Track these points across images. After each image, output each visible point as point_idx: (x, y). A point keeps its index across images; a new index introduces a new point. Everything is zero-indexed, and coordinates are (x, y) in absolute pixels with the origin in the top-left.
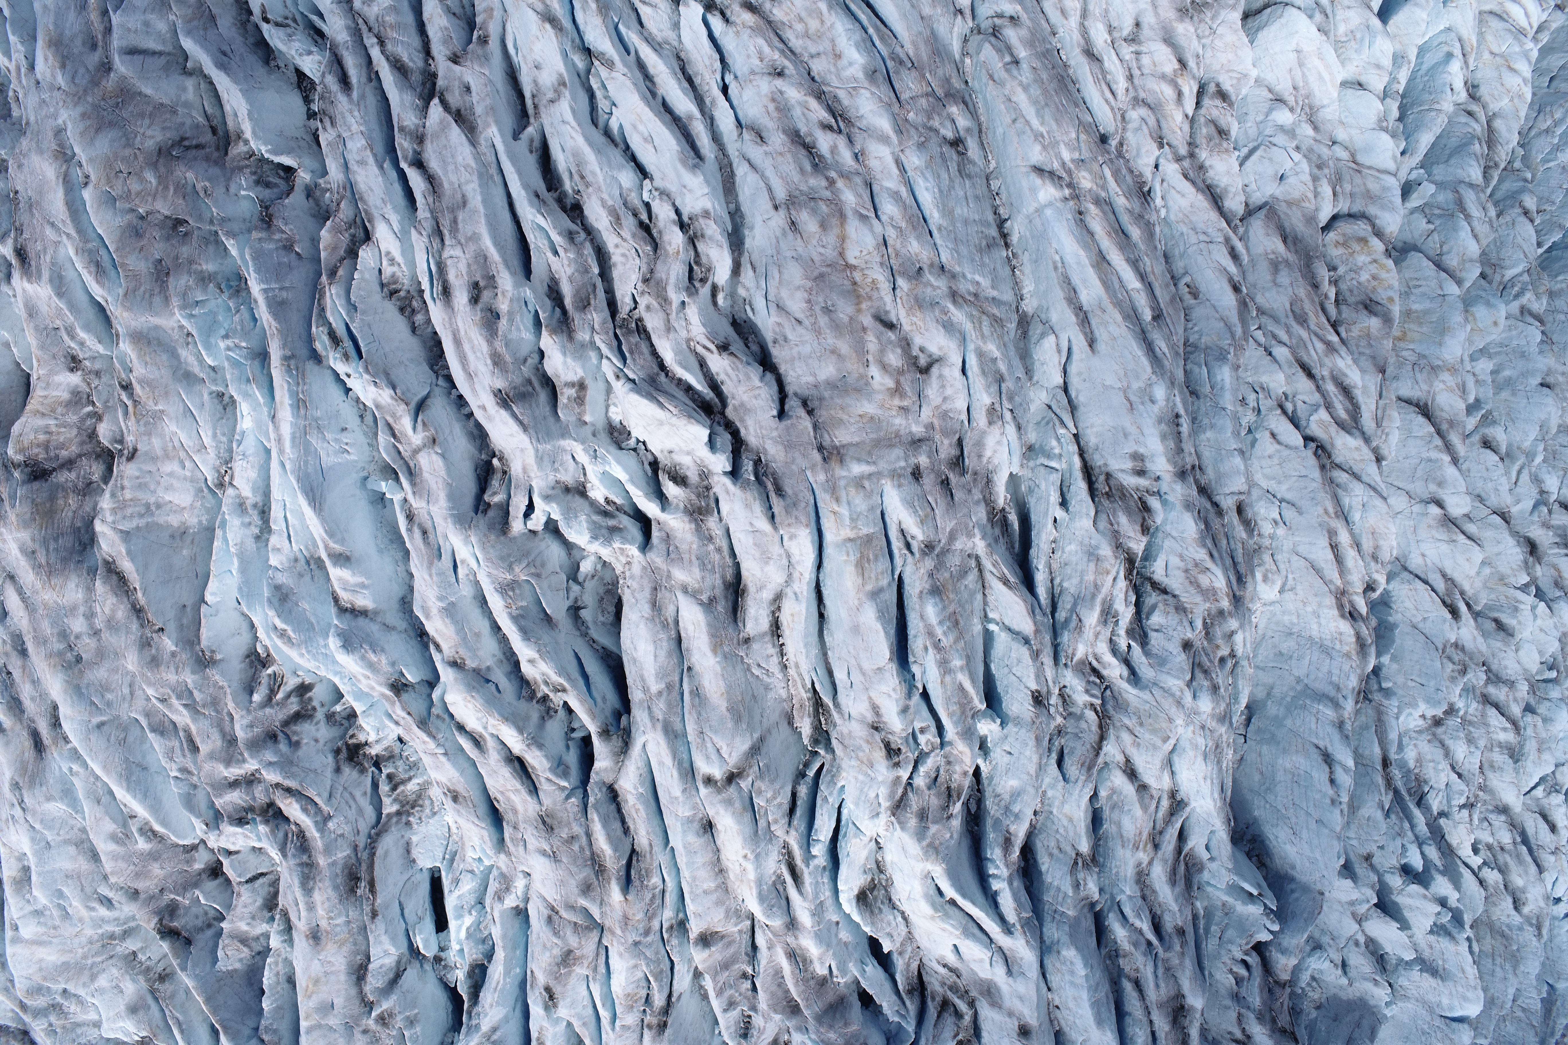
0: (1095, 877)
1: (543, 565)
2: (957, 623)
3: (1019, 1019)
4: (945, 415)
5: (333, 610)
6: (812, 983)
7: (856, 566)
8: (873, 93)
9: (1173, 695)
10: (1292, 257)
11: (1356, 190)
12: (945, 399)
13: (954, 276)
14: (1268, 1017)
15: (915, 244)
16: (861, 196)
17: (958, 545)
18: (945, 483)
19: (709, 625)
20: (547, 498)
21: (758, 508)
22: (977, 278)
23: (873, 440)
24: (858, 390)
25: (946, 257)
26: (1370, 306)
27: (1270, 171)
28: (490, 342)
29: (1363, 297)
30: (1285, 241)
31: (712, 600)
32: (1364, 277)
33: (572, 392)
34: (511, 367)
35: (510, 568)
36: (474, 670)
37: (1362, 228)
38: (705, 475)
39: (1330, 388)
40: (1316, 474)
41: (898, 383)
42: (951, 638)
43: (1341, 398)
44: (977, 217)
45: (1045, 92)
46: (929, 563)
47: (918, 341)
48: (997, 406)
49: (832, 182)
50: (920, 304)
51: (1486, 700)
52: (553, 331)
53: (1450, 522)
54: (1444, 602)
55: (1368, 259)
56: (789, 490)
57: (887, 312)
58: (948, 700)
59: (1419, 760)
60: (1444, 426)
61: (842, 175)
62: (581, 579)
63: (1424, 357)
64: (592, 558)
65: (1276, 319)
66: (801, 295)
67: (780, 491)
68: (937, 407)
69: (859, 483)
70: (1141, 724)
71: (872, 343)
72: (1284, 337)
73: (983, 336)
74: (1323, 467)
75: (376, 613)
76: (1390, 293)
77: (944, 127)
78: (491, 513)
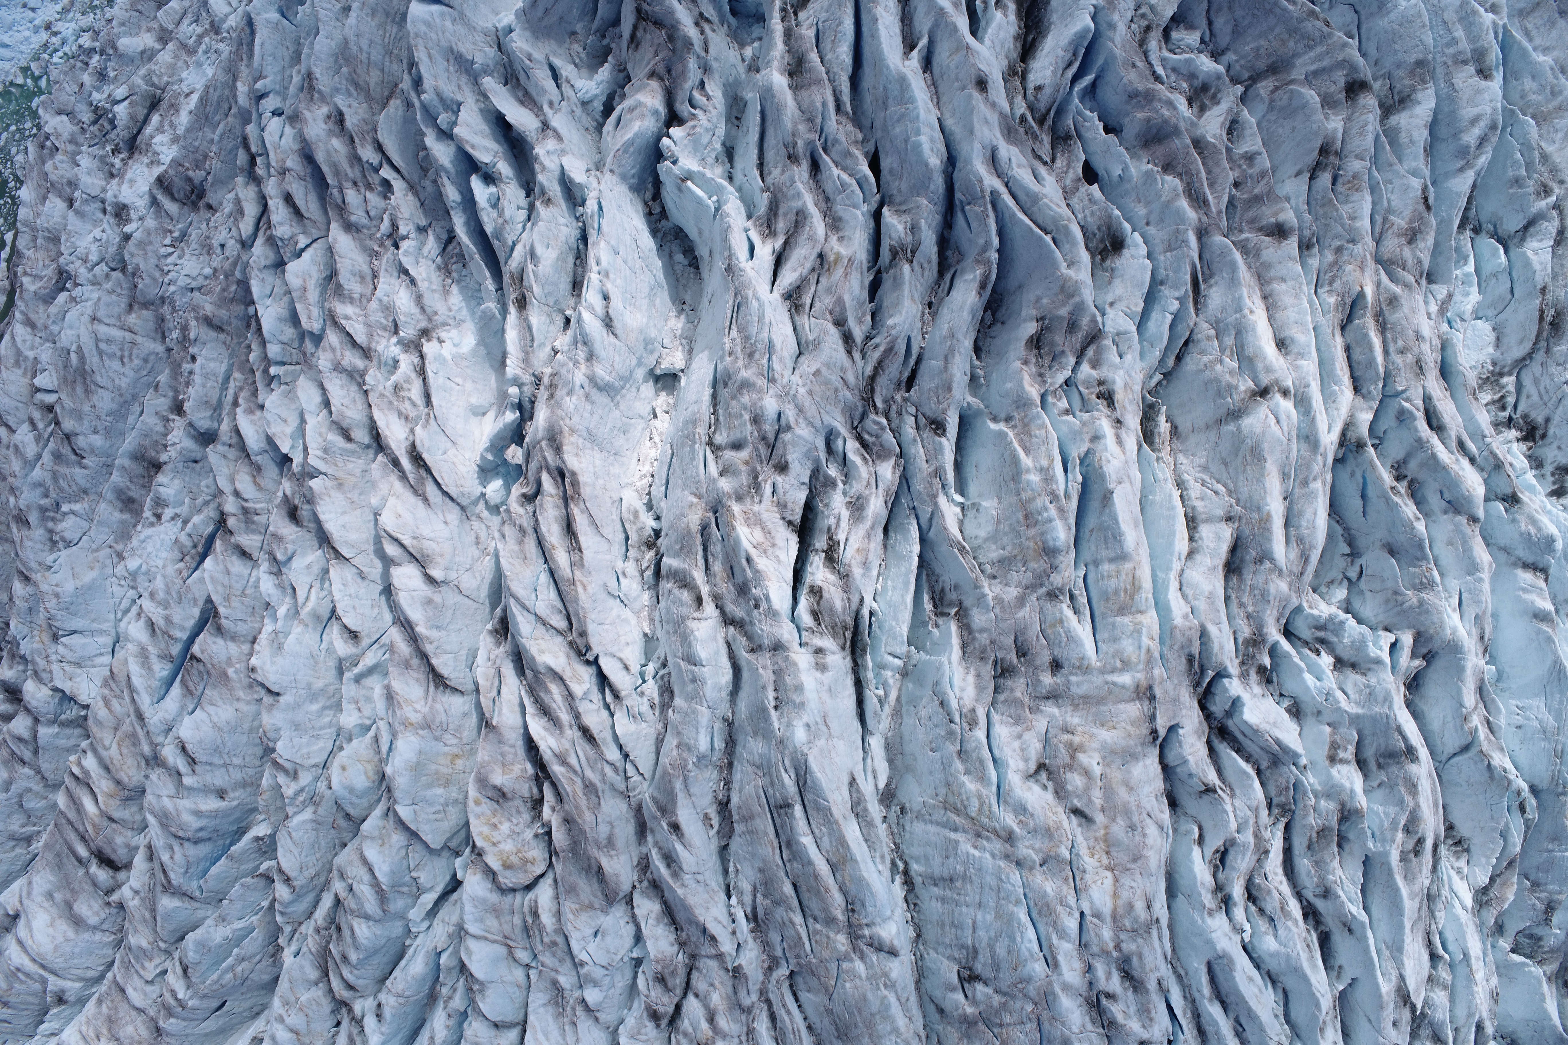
0: (894, 235)
1: (1387, 601)
2: (1026, 517)
3: (987, 99)
4: (1018, 720)
5: (1551, 571)
6: (1180, 169)
7: (1140, 588)
8: (1070, 1029)
9: (805, 419)
10: (594, 852)
11: (509, 918)
12: (1019, 737)
13: (1007, 857)
14: (679, 44)
15: (1049, 890)
16: (1097, 935)
17: (1013, 592)
18: (1022, 652)
19: (1269, 540)
20: (1378, 662)
21: (1216, 647)
22: (976, 853)
23: (1104, 704)
24: (1114, 752)
25: (1015, 876)
26: (500, 796)
27: (609, 940)
28: (1417, 805)
29: (505, 805)
30: (600, 869)
31: (1260, 561)
32: (505, 827)
33: (1341, 755)
34: (1400, 782)
35: (1421, 603)
36: (1459, 513)
37: (507, 879)
38: (1244, 675)
39: (565, 717)
40: (591, 628)
41: (1073, 757)
42: (1038, 503)
43: (554, 705)
44: (964, 909)
45: (870, 1025)
46: (1057, 580)
47: (1049, 796)
48: (966, 726)
49: (1117, 947)
50: (1049, 833)
51: (366, 353)
52: (1358, 813)
53: (419, 560)
54: (428, 470)
55: (502, 846)
56: (1184, 660)
57: (1080, 825)
58: (1046, 441)
59: (446, 292)
60: (415, 662)
61: (1108, 953)
62: (1345, 582)
63: (436, 739)
64: (1334, 600)
65: (613, 788)
66: (1150, 841)
67: (1190, 659)
68: (1028, 729)
69: (1126, 665)
70: (836, 390)
71: (1097, 796)
72: (608, 770)
73: (980, 797)
74: (583, 634)
75: (1515, 565)
76: (478, 810)
77: (987, 995)
78: (1424, 650)
